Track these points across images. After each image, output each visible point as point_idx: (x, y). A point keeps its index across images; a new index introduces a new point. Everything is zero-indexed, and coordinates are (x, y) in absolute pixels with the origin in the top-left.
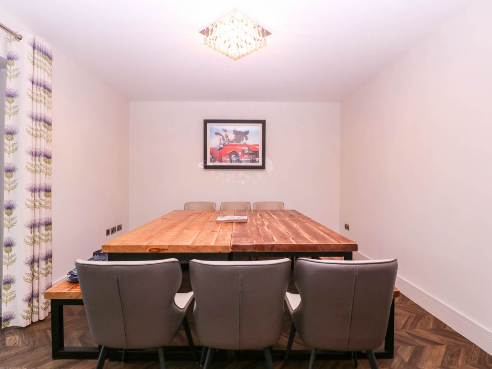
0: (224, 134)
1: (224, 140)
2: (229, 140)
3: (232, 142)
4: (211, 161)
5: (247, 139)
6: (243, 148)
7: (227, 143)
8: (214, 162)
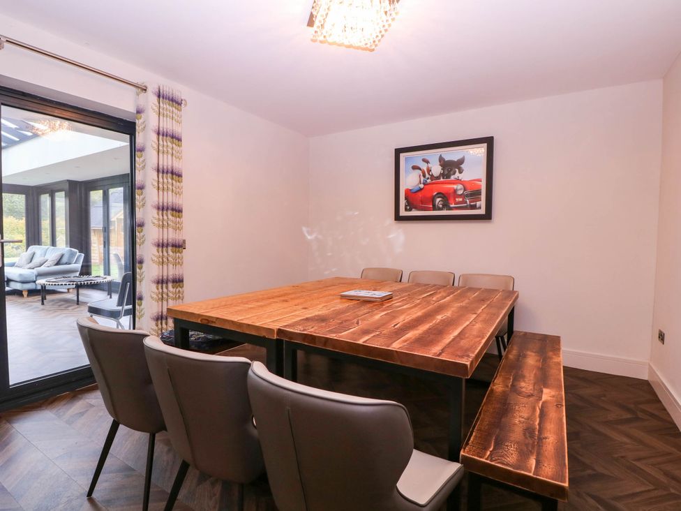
0: (424, 166)
1: (424, 176)
2: (432, 175)
3: (438, 178)
4: (406, 210)
5: (460, 172)
6: (455, 187)
7: (429, 181)
8: (410, 210)
